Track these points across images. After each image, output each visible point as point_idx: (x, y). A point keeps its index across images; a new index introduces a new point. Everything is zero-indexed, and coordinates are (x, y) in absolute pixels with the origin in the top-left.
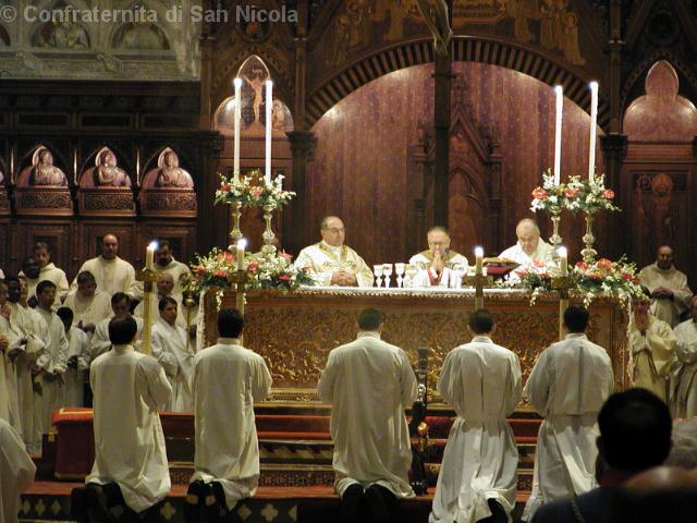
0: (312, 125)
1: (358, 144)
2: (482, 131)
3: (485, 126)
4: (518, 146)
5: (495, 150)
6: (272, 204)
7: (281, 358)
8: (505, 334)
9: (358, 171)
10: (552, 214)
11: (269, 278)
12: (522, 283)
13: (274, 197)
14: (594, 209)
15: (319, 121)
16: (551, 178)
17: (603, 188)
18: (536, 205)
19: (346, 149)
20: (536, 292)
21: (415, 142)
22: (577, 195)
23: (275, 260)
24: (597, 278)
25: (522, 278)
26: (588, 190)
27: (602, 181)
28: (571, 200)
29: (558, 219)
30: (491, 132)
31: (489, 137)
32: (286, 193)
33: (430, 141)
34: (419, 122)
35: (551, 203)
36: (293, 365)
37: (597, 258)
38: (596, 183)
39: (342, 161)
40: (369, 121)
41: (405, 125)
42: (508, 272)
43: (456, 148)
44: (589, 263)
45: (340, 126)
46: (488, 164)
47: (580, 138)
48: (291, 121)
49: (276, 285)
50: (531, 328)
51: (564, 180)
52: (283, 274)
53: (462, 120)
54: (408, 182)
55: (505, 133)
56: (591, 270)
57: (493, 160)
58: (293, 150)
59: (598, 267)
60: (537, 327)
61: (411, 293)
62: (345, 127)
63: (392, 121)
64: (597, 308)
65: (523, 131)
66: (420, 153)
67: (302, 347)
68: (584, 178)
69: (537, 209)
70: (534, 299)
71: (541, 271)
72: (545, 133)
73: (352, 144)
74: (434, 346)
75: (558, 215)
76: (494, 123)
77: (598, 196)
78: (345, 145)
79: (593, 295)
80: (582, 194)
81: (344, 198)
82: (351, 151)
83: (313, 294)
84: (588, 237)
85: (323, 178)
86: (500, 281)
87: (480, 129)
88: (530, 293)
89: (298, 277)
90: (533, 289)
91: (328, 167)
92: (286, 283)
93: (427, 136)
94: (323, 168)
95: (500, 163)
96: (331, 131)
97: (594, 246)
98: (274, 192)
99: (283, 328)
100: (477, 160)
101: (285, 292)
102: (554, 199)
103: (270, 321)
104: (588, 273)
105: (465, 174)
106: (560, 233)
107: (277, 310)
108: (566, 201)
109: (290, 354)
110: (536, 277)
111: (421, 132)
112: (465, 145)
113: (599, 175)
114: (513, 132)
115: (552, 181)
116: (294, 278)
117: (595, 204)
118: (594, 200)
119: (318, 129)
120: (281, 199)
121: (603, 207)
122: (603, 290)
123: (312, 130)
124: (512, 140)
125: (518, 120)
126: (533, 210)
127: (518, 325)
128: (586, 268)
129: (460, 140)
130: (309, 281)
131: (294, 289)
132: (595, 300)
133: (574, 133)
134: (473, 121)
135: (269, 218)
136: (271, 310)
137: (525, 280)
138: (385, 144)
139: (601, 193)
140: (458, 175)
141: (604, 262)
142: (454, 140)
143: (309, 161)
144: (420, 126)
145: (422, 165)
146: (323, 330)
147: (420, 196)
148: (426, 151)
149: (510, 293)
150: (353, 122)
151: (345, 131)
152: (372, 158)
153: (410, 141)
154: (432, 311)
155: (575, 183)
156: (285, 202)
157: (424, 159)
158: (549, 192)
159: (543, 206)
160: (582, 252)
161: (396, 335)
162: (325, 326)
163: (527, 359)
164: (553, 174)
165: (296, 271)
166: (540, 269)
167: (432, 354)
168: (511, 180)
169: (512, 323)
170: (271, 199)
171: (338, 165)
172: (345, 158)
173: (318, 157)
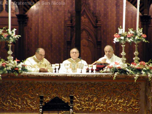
0: (26, 11)
1: (45, 20)
2: (94, 14)
3: (95, 12)
4: (108, 20)
5: (99, 22)
6: (12, 40)
7: (15, 101)
8: (103, 91)
9: (44, 30)
10: (122, 44)
11: (10, 69)
12: (110, 71)
13: (12, 37)
14: (139, 42)
15: (29, 10)
16: (122, 30)
17: (142, 34)
18: (116, 40)
19: (40, 21)
20: (116, 74)
21: (67, 19)
22: (132, 36)
23: (13, 62)
24: (140, 69)
25: (110, 69)
26: (136, 34)
27: (141, 31)
28: (129, 38)
29: (124, 46)
30: (97, 15)
31: (96, 17)
32: (17, 36)
33: (73, 18)
34: (69, 11)
35: (121, 40)
36: (20, 103)
37: (139, 61)
38: (139, 31)
39: (38, 26)
40: (49, 10)
41: (63, 12)
42: (104, 67)
43: (83, 21)
44: (136, 63)
45: (37, 12)
46: (96, 27)
47: (132, 17)
48: (18, 10)
49: (13, 72)
50: (114, 89)
51: (127, 30)
52: (16, 67)
53: (86, 10)
54: (64, 34)
55: (102, 15)
56: (137, 66)
57: (97, 26)
58: (19, 22)
59: (140, 64)
60: (116, 88)
61: (67, 75)
62: (39, 12)
63: (58, 10)
64: (139, 80)
65: (109, 14)
66: (69, 23)
67: (24, 96)
68: (135, 29)
69: (116, 42)
70: (115, 77)
71: (117, 66)
72: (118, 15)
73: (42, 19)
74: (76, 96)
75: (124, 44)
76: (98, 11)
77: (140, 37)
78: (40, 20)
79: (138, 75)
80: (134, 36)
81: (39, 41)
82: (42, 22)
83: (28, 76)
84: (136, 53)
85: (31, 33)
86: (102, 70)
87: (93, 13)
88: (113, 75)
89: (22, 69)
90: (115, 73)
91: (33, 28)
92: (17, 71)
93: (72, 16)
94: (31, 29)
95: (101, 27)
96: (34, 14)
97: (139, 56)
98: (12, 35)
99: (16, 89)
100: (91, 26)
101: (17, 75)
102: (122, 38)
103: (11, 86)
104: (137, 67)
105: (87, 31)
106: (125, 51)
107: (14, 82)
108: (127, 39)
109: (19, 99)
110: (116, 69)
111: (69, 15)
112: (87, 20)
113: (140, 28)
114: (106, 15)
115: (122, 31)
116: (20, 69)
117: (139, 40)
118: (138, 38)
119: (29, 13)
120: (15, 38)
121: (142, 41)
122: (142, 73)
123: (26, 14)
124: (105, 17)
125: (108, 10)
126: (115, 42)
127: (109, 87)
128: (135, 65)
129: (85, 18)
130: (26, 70)
131: (20, 73)
132: (139, 78)
133: (130, 15)
134: (90, 10)
135: (10, 46)
136: (11, 82)
137: (111, 70)
138: (55, 20)
139: (141, 35)
140: (84, 32)
141: (142, 62)
142: (82, 18)
143: (25, 26)
144: (69, 12)
145: (70, 28)
146: (32, 90)
147: (69, 40)
148: (71, 22)
149: (105, 75)
150: (42, 10)
151: (39, 14)
152: (50, 25)
153: (65, 18)
154: (75, 82)
155: (131, 32)
156: (17, 39)
157: (71, 25)
158: (121, 35)
159: (118, 41)
160: (134, 59)
161: (61, 91)
162: (33, 88)
163: (112, 100)
164: (122, 28)
165: (21, 66)
166: (117, 65)
167: (75, 99)
168: (105, 33)
169: (106, 87)
170: (11, 38)
171: (37, 27)
172: (39, 25)
173: (29, 24)
